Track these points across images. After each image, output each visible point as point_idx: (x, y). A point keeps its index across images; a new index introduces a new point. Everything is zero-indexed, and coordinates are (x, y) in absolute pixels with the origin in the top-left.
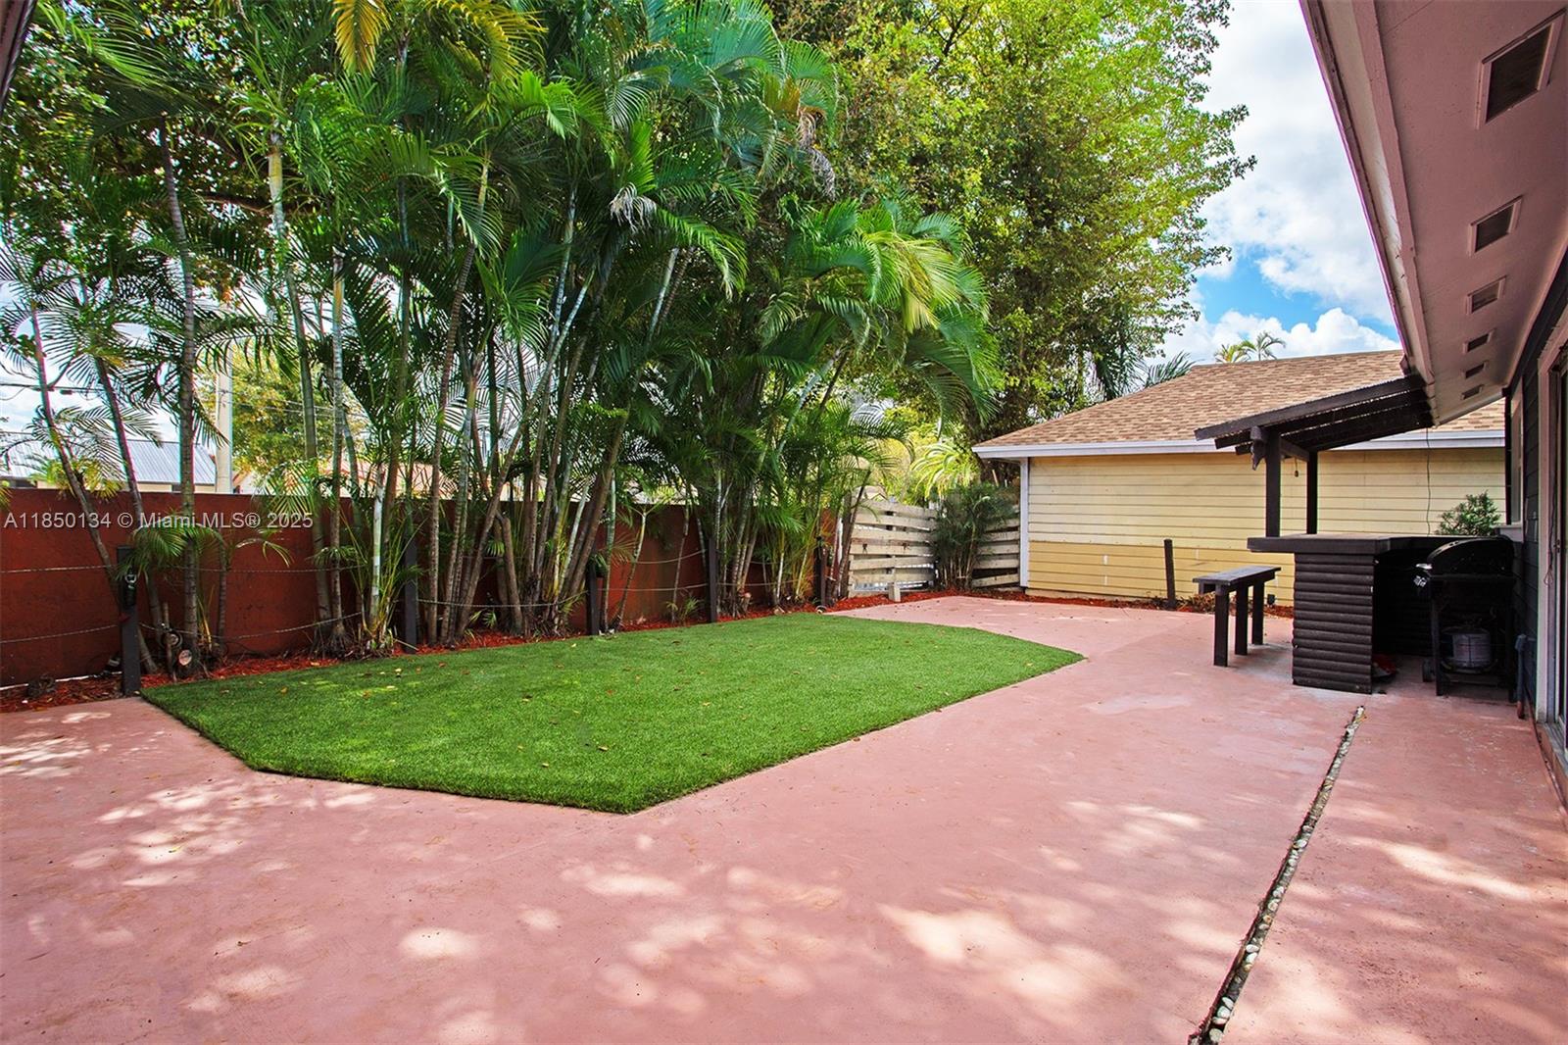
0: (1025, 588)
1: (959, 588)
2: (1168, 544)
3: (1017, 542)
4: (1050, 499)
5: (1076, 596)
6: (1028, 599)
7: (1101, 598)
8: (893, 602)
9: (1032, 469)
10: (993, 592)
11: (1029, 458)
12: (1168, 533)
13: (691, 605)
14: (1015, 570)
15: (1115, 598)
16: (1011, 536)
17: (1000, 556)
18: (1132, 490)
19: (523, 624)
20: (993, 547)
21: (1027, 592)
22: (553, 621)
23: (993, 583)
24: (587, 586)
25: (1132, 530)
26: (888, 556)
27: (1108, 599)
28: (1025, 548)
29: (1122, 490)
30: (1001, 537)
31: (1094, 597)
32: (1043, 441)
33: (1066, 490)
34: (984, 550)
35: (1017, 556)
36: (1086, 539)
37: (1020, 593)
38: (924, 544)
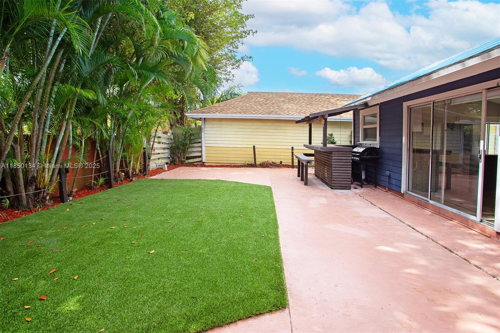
0: (204, 163)
1: (182, 164)
2: (254, 147)
3: (201, 147)
4: (212, 132)
5: (222, 164)
6: (205, 166)
7: (230, 164)
8: (165, 171)
9: (205, 122)
10: (192, 165)
11: (204, 118)
12: (254, 144)
13: (101, 180)
14: (200, 157)
15: (235, 165)
16: (199, 145)
17: (194, 152)
18: (240, 130)
19: (28, 202)
20: (193, 149)
21: (205, 164)
22: (45, 198)
23: (192, 161)
24: (60, 178)
25: (240, 143)
26: (159, 154)
27: (232, 165)
28: (204, 149)
29: (236, 130)
30: (196, 145)
31: (228, 164)
32: (211, 113)
33: (218, 129)
34: (190, 150)
35: (201, 152)
36: (225, 146)
37: (203, 165)
38: (168, 149)
